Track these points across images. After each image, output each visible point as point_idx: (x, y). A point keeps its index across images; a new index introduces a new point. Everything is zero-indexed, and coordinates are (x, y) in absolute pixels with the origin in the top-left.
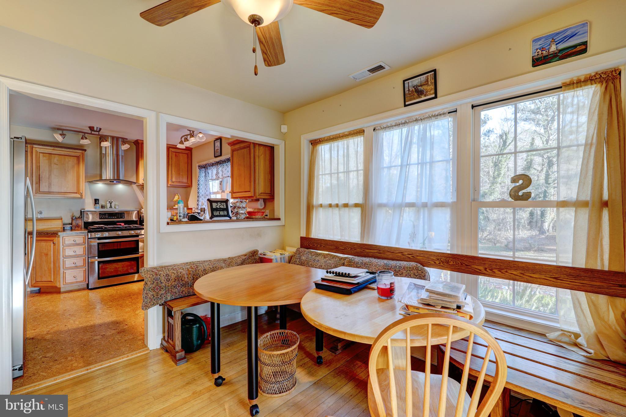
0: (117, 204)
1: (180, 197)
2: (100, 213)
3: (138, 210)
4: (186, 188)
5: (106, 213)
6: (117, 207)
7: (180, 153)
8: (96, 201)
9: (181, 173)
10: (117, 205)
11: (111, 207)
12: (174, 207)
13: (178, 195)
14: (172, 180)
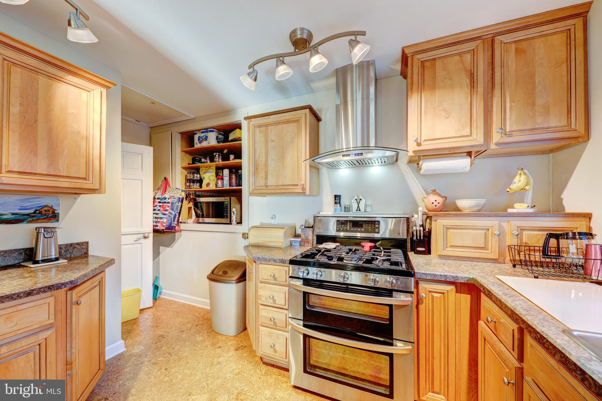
0: (369, 203)
1: (532, 181)
2: (338, 221)
3: (407, 216)
4: (552, 151)
5: (347, 221)
6: (369, 209)
7: (533, 38)
8: (337, 199)
9: (540, 101)
10: (369, 205)
11: (358, 209)
12: (510, 210)
13: (525, 174)
14: (503, 128)
